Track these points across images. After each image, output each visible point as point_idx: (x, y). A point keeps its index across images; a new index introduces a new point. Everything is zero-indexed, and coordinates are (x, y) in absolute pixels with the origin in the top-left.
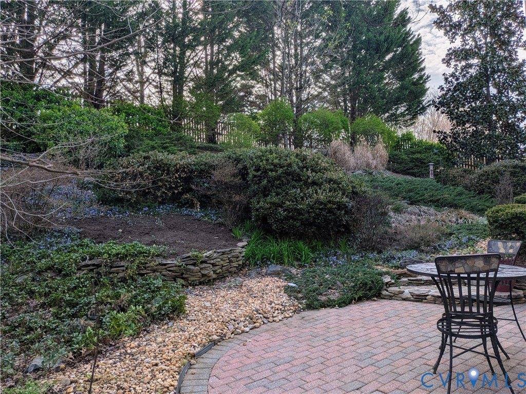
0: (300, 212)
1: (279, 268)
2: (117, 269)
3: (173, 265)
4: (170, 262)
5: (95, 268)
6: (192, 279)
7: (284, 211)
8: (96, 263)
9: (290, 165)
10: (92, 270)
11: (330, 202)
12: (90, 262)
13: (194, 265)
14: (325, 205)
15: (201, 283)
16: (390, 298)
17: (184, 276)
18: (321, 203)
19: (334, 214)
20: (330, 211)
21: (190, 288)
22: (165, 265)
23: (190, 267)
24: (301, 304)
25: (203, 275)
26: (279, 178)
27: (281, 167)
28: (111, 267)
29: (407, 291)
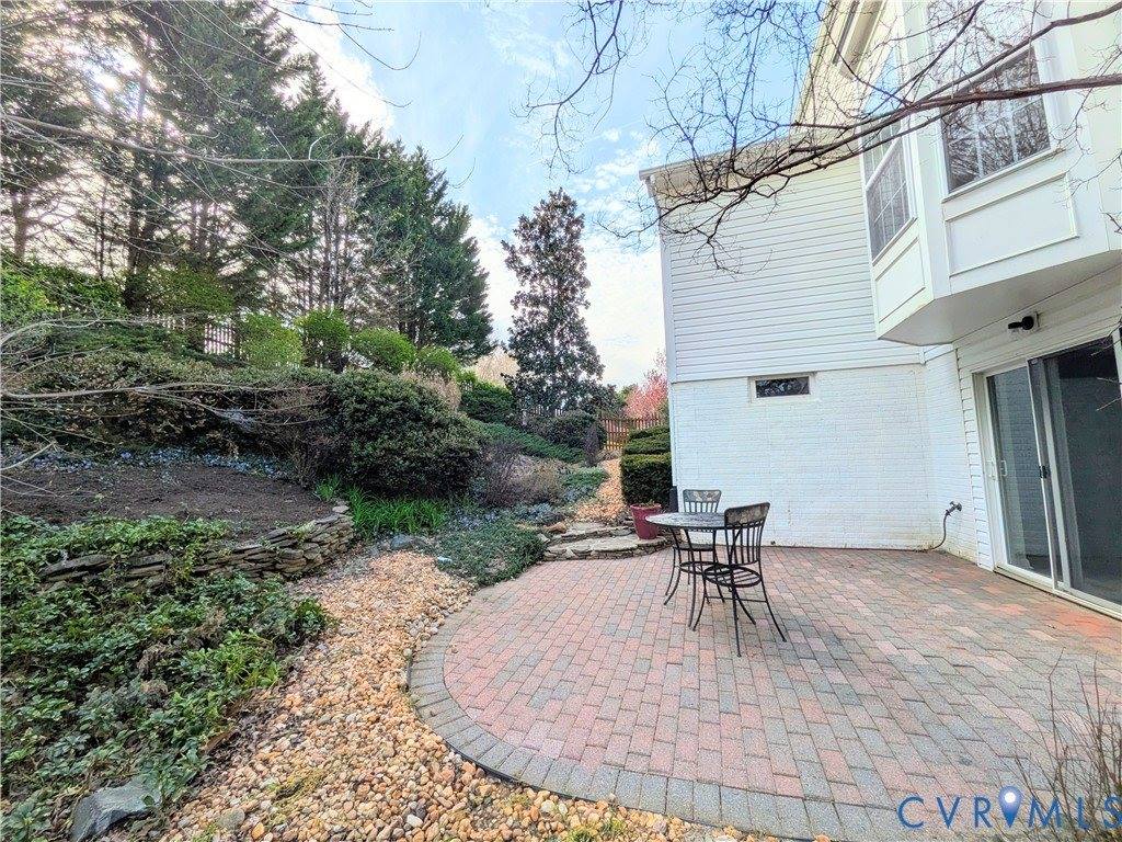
0: (424, 462)
1: (409, 539)
2: (147, 569)
3: (257, 550)
4: (250, 547)
5: (86, 575)
6: (291, 570)
7: (405, 460)
8: (87, 564)
9: (406, 399)
10: (78, 580)
11: (461, 449)
12: (72, 564)
13: (294, 546)
14: (457, 453)
15: (305, 575)
16: (554, 559)
17: (278, 566)
18: (451, 451)
19: (465, 464)
20: (461, 461)
21: (290, 584)
22: (242, 552)
23: (286, 550)
24: (471, 581)
25: (309, 561)
26: (392, 415)
27: (394, 402)
28: (131, 567)
29: (569, 548)
